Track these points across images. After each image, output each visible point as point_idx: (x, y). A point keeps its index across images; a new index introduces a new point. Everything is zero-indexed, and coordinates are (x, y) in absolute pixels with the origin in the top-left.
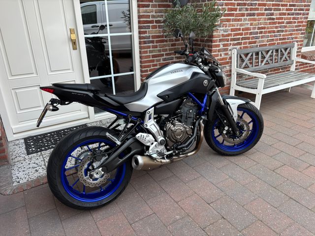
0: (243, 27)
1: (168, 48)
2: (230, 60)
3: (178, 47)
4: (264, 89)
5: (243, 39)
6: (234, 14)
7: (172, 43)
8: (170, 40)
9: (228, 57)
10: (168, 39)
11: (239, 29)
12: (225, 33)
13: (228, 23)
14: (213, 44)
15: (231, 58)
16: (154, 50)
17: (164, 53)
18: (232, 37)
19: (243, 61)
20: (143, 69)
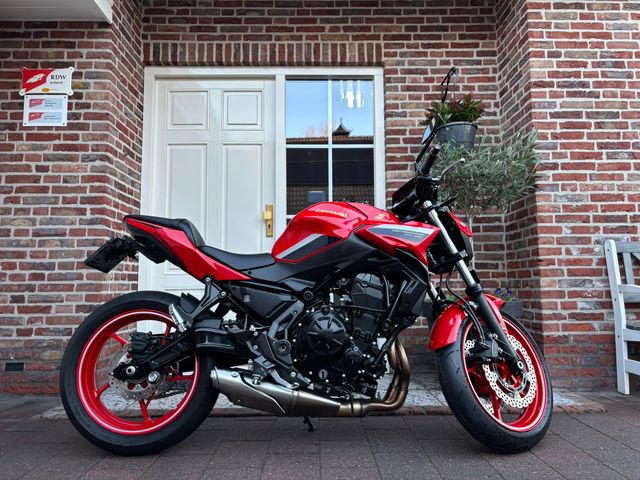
0: (630, 193)
2: (603, 267)
5: (635, 219)
6: (594, 164)
9: (595, 258)
11: (621, 197)
12: (574, 204)
13: (578, 183)
14: (539, 225)
15: (603, 262)
18: (600, 213)
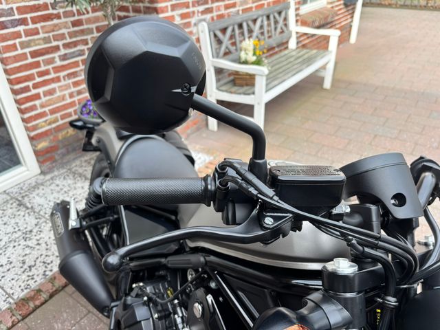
1: (64, 31)
3: (90, 26)
4: (267, 91)
7: (72, 19)
8: (67, 14)
10: (61, 11)
16: (34, 40)
17: (60, 43)
19: (220, 42)
20: (17, 87)
